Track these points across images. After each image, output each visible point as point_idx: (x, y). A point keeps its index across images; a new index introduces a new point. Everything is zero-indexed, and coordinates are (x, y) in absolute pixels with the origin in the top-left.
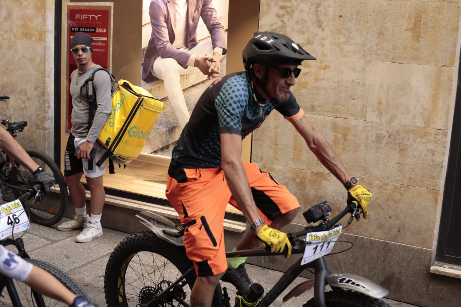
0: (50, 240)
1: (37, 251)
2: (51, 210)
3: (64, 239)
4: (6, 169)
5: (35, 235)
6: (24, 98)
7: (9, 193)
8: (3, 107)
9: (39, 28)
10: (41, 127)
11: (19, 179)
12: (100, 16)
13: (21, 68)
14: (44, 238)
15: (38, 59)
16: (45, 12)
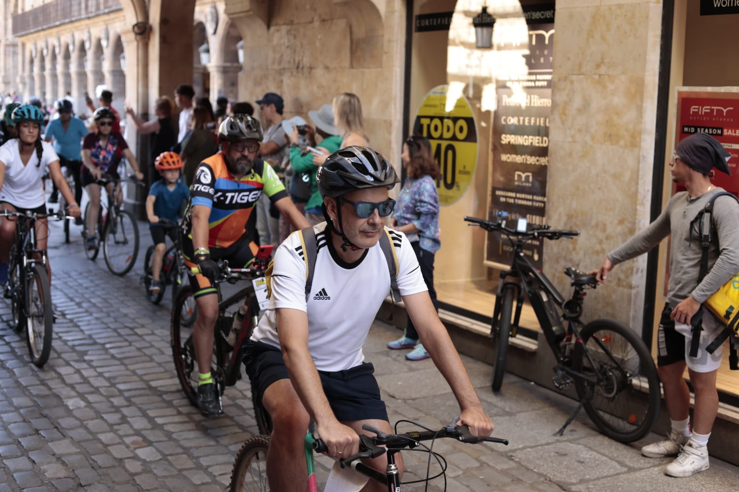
0: (626, 466)
1: (604, 481)
2: (632, 418)
3: (649, 468)
4: (565, 346)
5: (603, 455)
6: (601, 235)
7: (568, 383)
8: (568, 248)
9: (631, 127)
10: (625, 283)
11: (585, 362)
12: (732, 108)
13: (600, 188)
14: (617, 461)
15: (627, 175)
16: (642, 101)
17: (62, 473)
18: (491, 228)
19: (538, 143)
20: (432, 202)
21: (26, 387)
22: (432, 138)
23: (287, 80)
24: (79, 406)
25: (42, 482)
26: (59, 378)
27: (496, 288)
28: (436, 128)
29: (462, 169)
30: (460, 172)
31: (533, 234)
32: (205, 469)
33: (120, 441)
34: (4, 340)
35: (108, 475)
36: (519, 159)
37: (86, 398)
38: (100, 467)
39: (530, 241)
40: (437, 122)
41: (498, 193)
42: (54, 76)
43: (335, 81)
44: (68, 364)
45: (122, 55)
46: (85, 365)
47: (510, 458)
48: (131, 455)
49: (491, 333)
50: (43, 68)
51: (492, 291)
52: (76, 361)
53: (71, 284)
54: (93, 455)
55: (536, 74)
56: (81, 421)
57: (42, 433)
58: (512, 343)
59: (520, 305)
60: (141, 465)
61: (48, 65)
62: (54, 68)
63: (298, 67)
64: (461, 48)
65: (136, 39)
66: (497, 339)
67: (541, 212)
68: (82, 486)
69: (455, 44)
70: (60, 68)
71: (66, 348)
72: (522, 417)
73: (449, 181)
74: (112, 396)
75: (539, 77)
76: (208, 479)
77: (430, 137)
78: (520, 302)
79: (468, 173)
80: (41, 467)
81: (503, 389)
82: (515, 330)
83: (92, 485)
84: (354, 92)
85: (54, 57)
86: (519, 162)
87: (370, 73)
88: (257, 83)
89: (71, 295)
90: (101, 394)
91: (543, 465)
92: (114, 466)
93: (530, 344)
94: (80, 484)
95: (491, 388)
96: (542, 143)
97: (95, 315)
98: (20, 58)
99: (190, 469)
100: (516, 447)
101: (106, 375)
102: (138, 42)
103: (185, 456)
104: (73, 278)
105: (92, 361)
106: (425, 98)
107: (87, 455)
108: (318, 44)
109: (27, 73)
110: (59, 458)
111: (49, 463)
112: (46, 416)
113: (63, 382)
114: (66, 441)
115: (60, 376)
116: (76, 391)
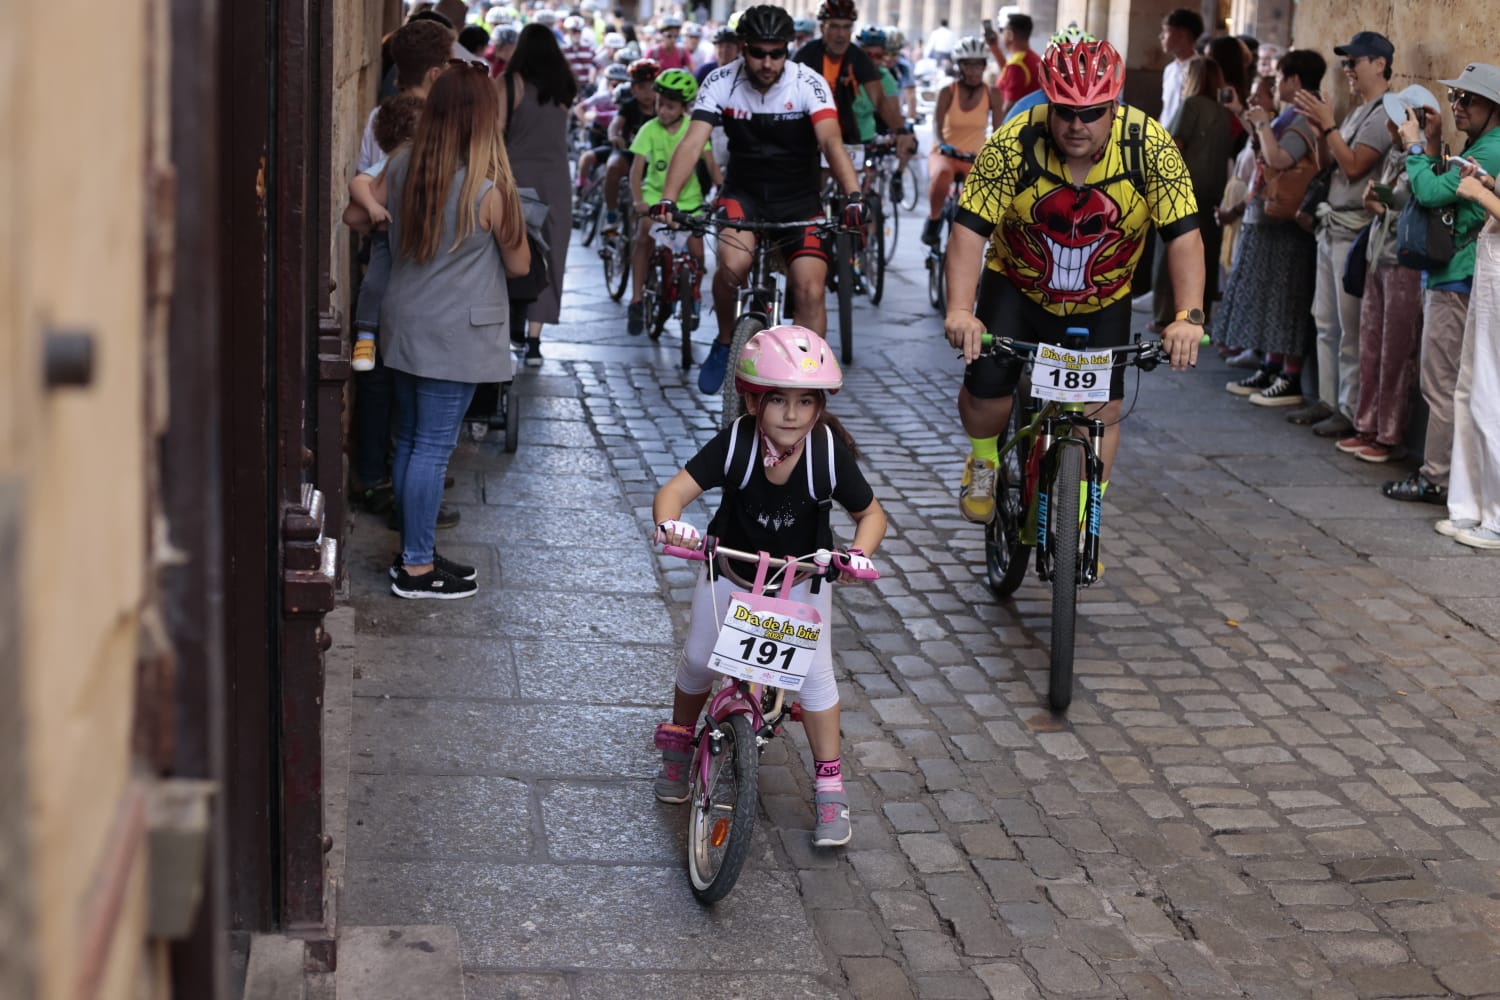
17: (893, 761)
24: (932, 635)
25: (854, 774)
26: (896, 576)
32: (1175, 792)
33: (1009, 714)
35: (981, 776)
37: (947, 621)
38: (966, 759)
44: (916, 551)
46: (948, 557)
48: (1029, 744)
52: (933, 548)
53: (930, 397)
54: (956, 734)
56: (936, 665)
57: (865, 680)
60: (1047, 765)
68: (928, 792)
71: (914, 520)
76: (1176, 812)
80: (855, 746)
83: (949, 793)
88: (1337, 10)
89: (929, 419)
90: (976, 617)
92: (992, 762)
94: (926, 787)
99: (1143, 787)
103: (1135, 759)
104: (936, 386)
105: (963, 550)
107: (943, 733)
110: (889, 733)
111: (869, 739)
112: (869, 648)
113: (906, 585)
114: (905, 701)
115: (899, 573)
116: (929, 606)
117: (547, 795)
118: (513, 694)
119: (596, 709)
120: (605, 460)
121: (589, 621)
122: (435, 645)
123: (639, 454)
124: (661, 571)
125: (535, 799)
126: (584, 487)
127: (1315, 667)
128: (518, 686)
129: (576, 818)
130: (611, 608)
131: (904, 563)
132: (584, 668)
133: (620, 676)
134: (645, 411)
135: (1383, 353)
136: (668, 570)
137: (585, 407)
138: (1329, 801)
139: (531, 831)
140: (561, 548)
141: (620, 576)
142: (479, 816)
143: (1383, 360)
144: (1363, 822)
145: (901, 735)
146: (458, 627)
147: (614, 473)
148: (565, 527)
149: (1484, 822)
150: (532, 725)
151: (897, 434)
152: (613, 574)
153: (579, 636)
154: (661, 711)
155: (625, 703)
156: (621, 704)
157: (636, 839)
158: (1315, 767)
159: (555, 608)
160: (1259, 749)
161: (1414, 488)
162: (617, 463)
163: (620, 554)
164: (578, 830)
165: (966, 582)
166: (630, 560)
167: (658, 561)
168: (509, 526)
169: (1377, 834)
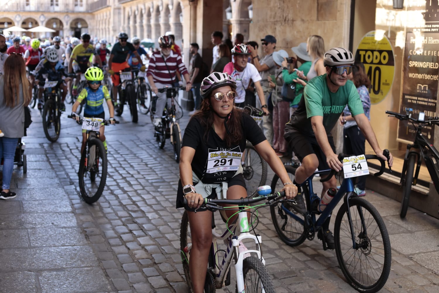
17: (145, 256)
18: (402, 118)
19: (432, 66)
20: (366, 101)
21: (125, 206)
22: (367, 63)
23: (278, 28)
24: (154, 217)
26: (143, 201)
27: (405, 155)
28: (369, 57)
29: (384, 82)
30: (383, 84)
31: (428, 122)
33: (178, 239)
34: (113, 178)
35: (171, 258)
36: (420, 76)
37: (159, 213)
38: (166, 253)
39: (426, 127)
40: (369, 53)
41: (406, 97)
42: (142, 26)
43: (307, 28)
44: (148, 193)
45: (180, 14)
46: (158, 194)
47: (411, 259)
49: (400, 182)
50: (135, 22)
51: (401, 157)
52: (154, 191)
53: (151, 147)
54: (163, 246)
55: (432, 24)
56: (156, 226)
57: (135, 232)
58: (413, 189)
59: (419, 166)
61: (138, 20)
62: (141, 22)
63: (285, 20)
64: (383, 9)
65: (189, 4)
66: (404, 186)
67: (433, 109)
69: (380, 7)
70: (145, 22)
71: (147, 184)
72: (419, 234)
73: (376, 89)
74: (174, 213)
75: (434, 26)
77: (365, 62)
78: (419, 164)
79: (388, 84)
80: (133, 252)
81: (407, 216)
82: (415, 181)
83: (162, 264)
84: (319, 34)
85: (142, 15)
86: (420, 78)
87: (329, 23)
88: (261, 30)
89: (151, 153)
90: (168, 211)
91: (431, 264)
92: (174, 253)
93: (425, 190)
94: (155, 263)
95: (399, 216)
96: (435, 66)
97: (164, 165)
98: (122, 16)
100: (414, 252)
101: (170, 200)
102: (190, 6)
104: (152, 144)
105: (162, 192)
106: (362, 39)
107: (159, 245)
108: (297, 6)
109: (126, 25)
110: (143, 247)
111: (138, 250)
112: (136, 223)
113: (146, 203)
114: (147, 237)
115: (144, 200)
116: (153, 209)
117: (41, 275)
118: (29, 245)
119: (55, 248)
120: (54, 172)
121: (51, 221)
122: (4, 232)
123: (64, 170)
124: (72, 205)
125: (37, 277)
126: (47, 181)
127: (265, 218)
128: (30, 243)
129: (50, 282)
130: (58, 217)
131: (145, 197)
132: (50, 236)
133: (62, 237)
134: (66, 157)
135: (280, 126)
136: (74, 204)
137: (47, 157)
138: (272, 256)
139: (36, 286)
140: (41, 200)
141: (60, 207)
142: (20, 284)
143: (280, 128)
144: (282, 261)
145: (147, 248)
146: (11, 226)
147: (57, 176)
148: (42, 193)
149: (316, 258)
150: (35, 254)
151: (141, 159)
152: (57, 207)
153: (48, 226)
154: (74, 247)
155: (63, 245)
156: (62, 246)
157: (69, 286)
158: (268, 247)
159: (40, 218)
160: (251, 243)
161: (291, 164)
162: (58, 173)
163: (60, 201)
164: (51, 285)
165: (164, 201)
166: (63, 202)
167: (71, 202)
168: (25, 194)
169: (286, 264)
